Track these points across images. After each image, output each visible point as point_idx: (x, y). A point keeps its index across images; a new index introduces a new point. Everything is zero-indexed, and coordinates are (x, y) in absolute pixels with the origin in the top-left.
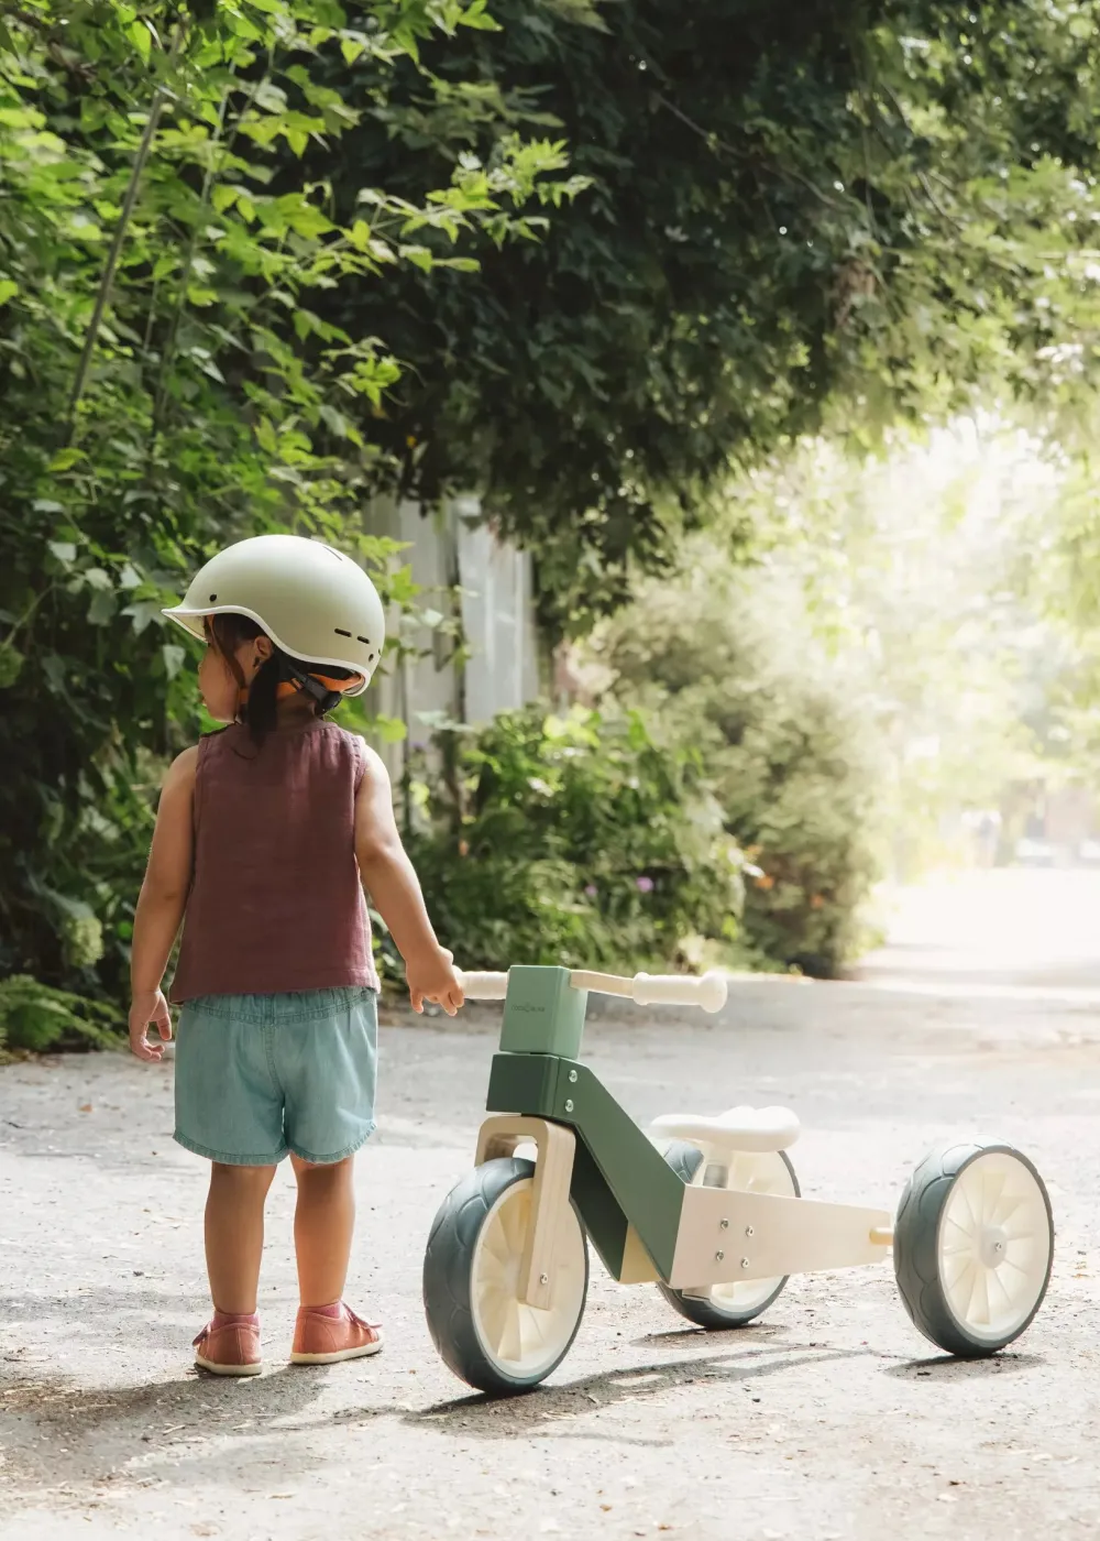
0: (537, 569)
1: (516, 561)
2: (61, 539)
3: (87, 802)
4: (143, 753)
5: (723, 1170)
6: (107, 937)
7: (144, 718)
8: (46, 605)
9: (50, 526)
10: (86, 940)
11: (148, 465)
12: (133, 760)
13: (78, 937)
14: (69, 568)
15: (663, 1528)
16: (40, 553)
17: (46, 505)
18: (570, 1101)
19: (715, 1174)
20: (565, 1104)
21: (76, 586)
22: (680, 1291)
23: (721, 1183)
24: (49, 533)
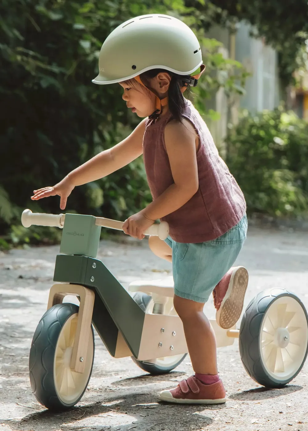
0: (280, 56)
1: (272, 53)
2: (85, 39)
3: (98, 144)
4: (120, 125)
5: (161, 306)
6: (105, 196)
7: (119, 111)
8: (79, 66)
9: (81, 34)
10: (96, 197)
11: (120, 11)
12: (115, 127)
13: (93, 196)
14: (88, 51)
15: (300, 423)
16: (77, 45)
17: (79, 26)
18: (93, 277)
19: (157, 308)
20: (90, 278)
21: (90, 58)
22: (142, 361)
23: (160, 312)
24: (81, 38)
